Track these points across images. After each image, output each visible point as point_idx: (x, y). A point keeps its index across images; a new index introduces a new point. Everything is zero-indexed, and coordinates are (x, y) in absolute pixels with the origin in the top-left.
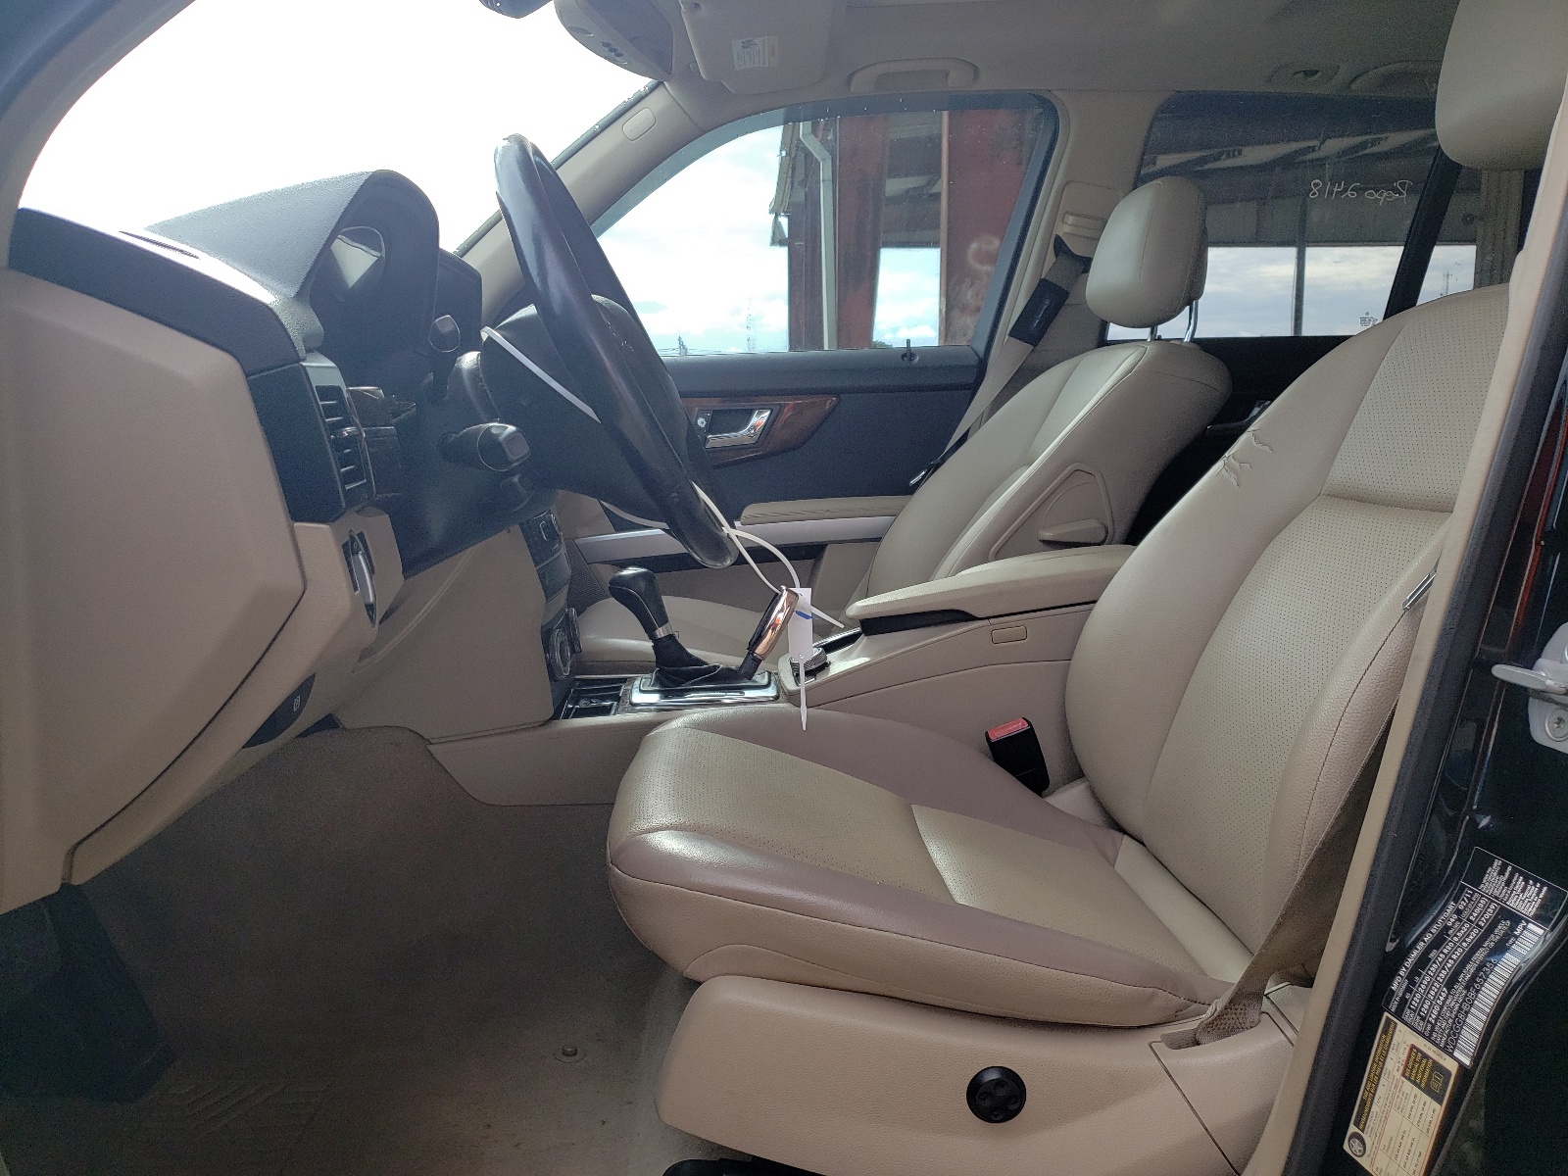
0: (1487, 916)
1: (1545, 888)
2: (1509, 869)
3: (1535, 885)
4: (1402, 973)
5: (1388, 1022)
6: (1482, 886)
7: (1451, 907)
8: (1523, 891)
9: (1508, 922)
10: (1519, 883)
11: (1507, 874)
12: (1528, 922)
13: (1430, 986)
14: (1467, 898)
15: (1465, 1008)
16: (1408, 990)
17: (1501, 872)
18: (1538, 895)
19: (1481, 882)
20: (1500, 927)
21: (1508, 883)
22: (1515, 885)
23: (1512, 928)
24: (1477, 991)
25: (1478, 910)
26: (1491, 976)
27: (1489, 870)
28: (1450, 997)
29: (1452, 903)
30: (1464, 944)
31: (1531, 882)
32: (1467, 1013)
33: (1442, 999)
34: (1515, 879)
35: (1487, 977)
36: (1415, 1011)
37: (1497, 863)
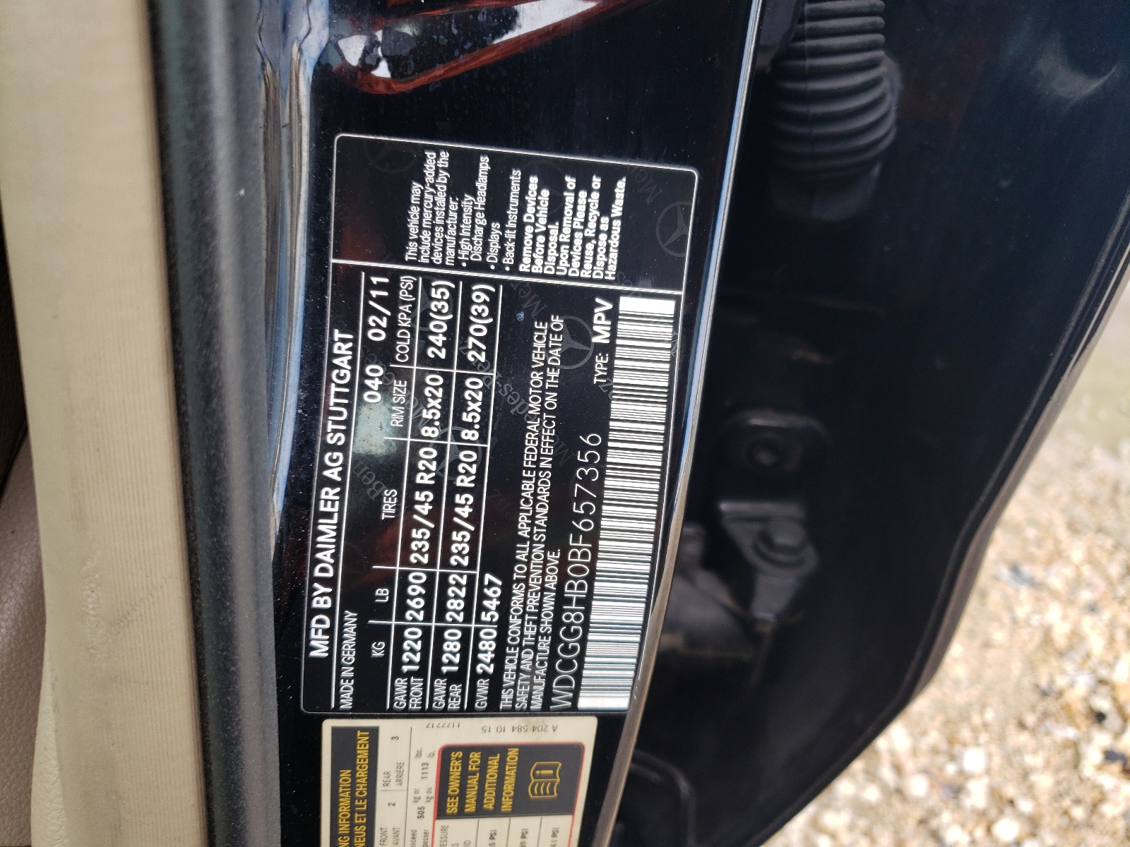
0: (479, 327)
1: (621, 185)
2: (484, 165)
3: (584, 184)
4: (320, 603)
5: (344, 740)
6: (412, 248)
7: (342, 349)
8: (556, 214)
9: (557, 320)
10: (531, 198)
11: (482, 183)
12: (613, 297)
13: (436, 594)
14: (379, 300)
15: (573, 594)
16: (366, 637)
17: (461, 184)
18: (605, 208)
19: (404, 237)
20: (539, 344)
21: (496, 209)
22: (522, 209)
23: (579, 330)
24: (593, 538)
25: (438, 326)
26: (608, 483)
27: (416, 188)
28: (518, 591)
29: (337, 335)
30: (470, 435)
31: (571, 182)
32: (586, 603)
33: (492, 604)
34: (515, 189)
35: (599, 487)
36: (421, 673)
37: (436, 164)
